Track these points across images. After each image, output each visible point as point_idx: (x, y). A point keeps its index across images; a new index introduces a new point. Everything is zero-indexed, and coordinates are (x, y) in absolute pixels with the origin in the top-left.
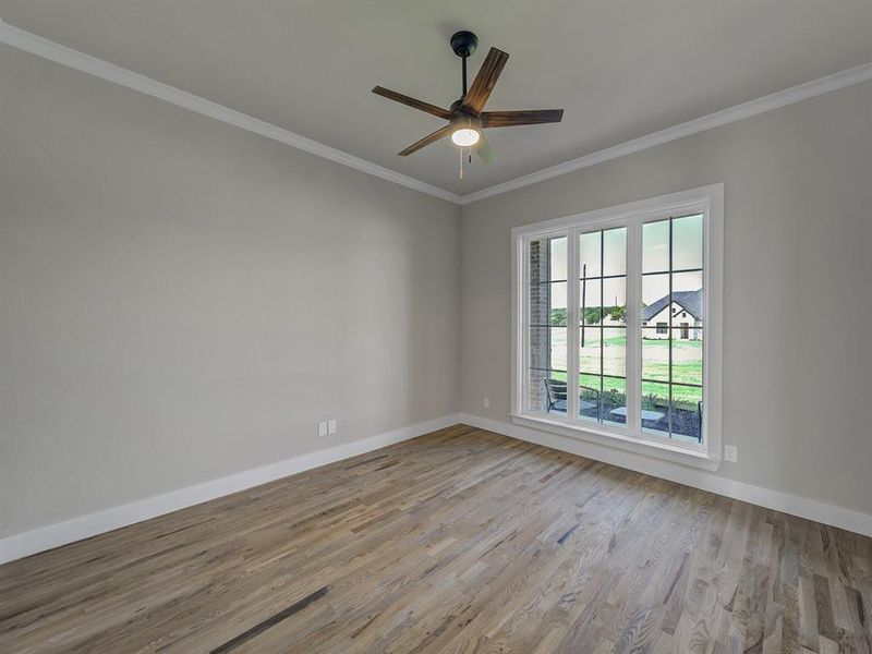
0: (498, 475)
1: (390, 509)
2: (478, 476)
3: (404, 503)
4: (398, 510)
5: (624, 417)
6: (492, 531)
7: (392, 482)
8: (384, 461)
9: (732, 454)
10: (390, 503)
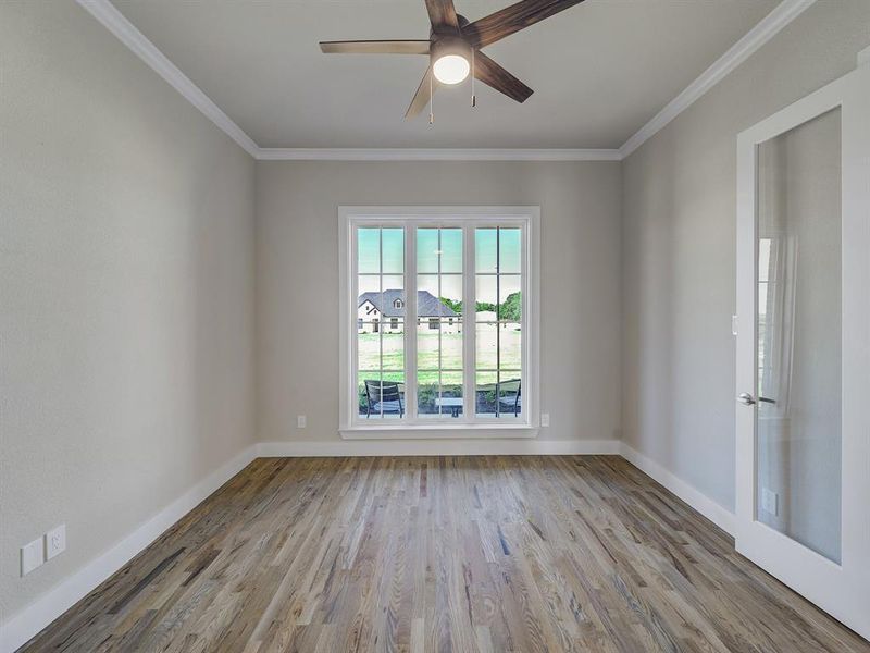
0: (375, 508)
1: (286, 636)
2: (355, 519)
3: (299, 612)
4: (301, 628)
5: (461, 407)
6: (445, 580)
7: (240, 588)
8: (188, 561)
9: (546, 422)
10: (275, 624)
